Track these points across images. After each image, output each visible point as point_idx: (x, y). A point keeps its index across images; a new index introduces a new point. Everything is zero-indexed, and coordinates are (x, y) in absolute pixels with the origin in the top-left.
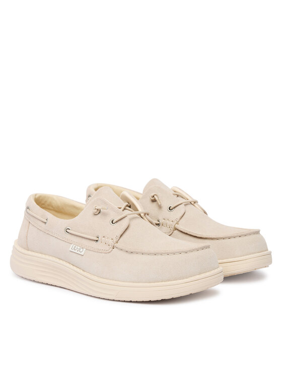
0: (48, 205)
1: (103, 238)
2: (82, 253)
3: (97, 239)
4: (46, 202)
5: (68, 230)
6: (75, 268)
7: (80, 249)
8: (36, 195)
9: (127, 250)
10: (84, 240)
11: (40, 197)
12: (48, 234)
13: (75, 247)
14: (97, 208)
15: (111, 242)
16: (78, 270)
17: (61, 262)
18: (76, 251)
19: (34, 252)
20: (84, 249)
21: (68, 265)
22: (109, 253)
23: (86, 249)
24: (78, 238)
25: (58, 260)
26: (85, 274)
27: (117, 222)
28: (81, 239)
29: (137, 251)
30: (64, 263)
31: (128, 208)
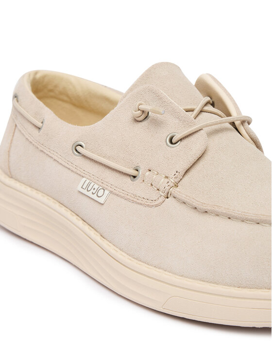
0: (61, 93)
1: (148, 173)
2: (101, 200)
3: (134, 173)
4: (56, 86)
5: (79, 148)
6: (86, 228)
7: (98, 191)
8: (36, 73)
9: (195, 204)
10: (108, 173)
11: (44, 77)
12: (42, 151)
13: (89, 185)
14: (142, 107)
15: (162, 183)
16: (92, 233)
17: (63, 210)
18: (89, 194)
19: (19, 181)
20: (107, 192)
21: (74, 218)
22: (157, 206)
23: (111, 192)
24: (97, 166)
25: (57, 206)
26: (105, 244)
27: (181, 140)
28: (102, 168)
29: (217, 209)
30: (68, 214)
31: (210, 108)
